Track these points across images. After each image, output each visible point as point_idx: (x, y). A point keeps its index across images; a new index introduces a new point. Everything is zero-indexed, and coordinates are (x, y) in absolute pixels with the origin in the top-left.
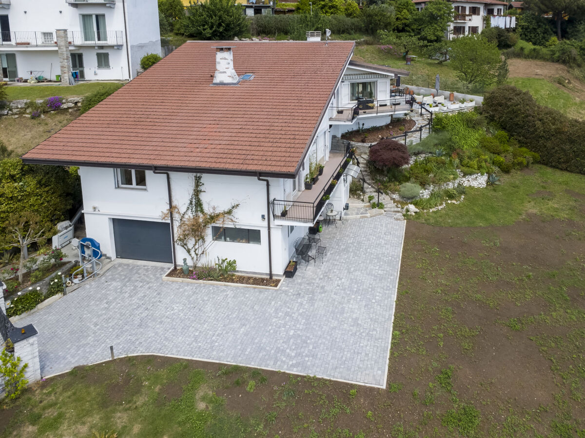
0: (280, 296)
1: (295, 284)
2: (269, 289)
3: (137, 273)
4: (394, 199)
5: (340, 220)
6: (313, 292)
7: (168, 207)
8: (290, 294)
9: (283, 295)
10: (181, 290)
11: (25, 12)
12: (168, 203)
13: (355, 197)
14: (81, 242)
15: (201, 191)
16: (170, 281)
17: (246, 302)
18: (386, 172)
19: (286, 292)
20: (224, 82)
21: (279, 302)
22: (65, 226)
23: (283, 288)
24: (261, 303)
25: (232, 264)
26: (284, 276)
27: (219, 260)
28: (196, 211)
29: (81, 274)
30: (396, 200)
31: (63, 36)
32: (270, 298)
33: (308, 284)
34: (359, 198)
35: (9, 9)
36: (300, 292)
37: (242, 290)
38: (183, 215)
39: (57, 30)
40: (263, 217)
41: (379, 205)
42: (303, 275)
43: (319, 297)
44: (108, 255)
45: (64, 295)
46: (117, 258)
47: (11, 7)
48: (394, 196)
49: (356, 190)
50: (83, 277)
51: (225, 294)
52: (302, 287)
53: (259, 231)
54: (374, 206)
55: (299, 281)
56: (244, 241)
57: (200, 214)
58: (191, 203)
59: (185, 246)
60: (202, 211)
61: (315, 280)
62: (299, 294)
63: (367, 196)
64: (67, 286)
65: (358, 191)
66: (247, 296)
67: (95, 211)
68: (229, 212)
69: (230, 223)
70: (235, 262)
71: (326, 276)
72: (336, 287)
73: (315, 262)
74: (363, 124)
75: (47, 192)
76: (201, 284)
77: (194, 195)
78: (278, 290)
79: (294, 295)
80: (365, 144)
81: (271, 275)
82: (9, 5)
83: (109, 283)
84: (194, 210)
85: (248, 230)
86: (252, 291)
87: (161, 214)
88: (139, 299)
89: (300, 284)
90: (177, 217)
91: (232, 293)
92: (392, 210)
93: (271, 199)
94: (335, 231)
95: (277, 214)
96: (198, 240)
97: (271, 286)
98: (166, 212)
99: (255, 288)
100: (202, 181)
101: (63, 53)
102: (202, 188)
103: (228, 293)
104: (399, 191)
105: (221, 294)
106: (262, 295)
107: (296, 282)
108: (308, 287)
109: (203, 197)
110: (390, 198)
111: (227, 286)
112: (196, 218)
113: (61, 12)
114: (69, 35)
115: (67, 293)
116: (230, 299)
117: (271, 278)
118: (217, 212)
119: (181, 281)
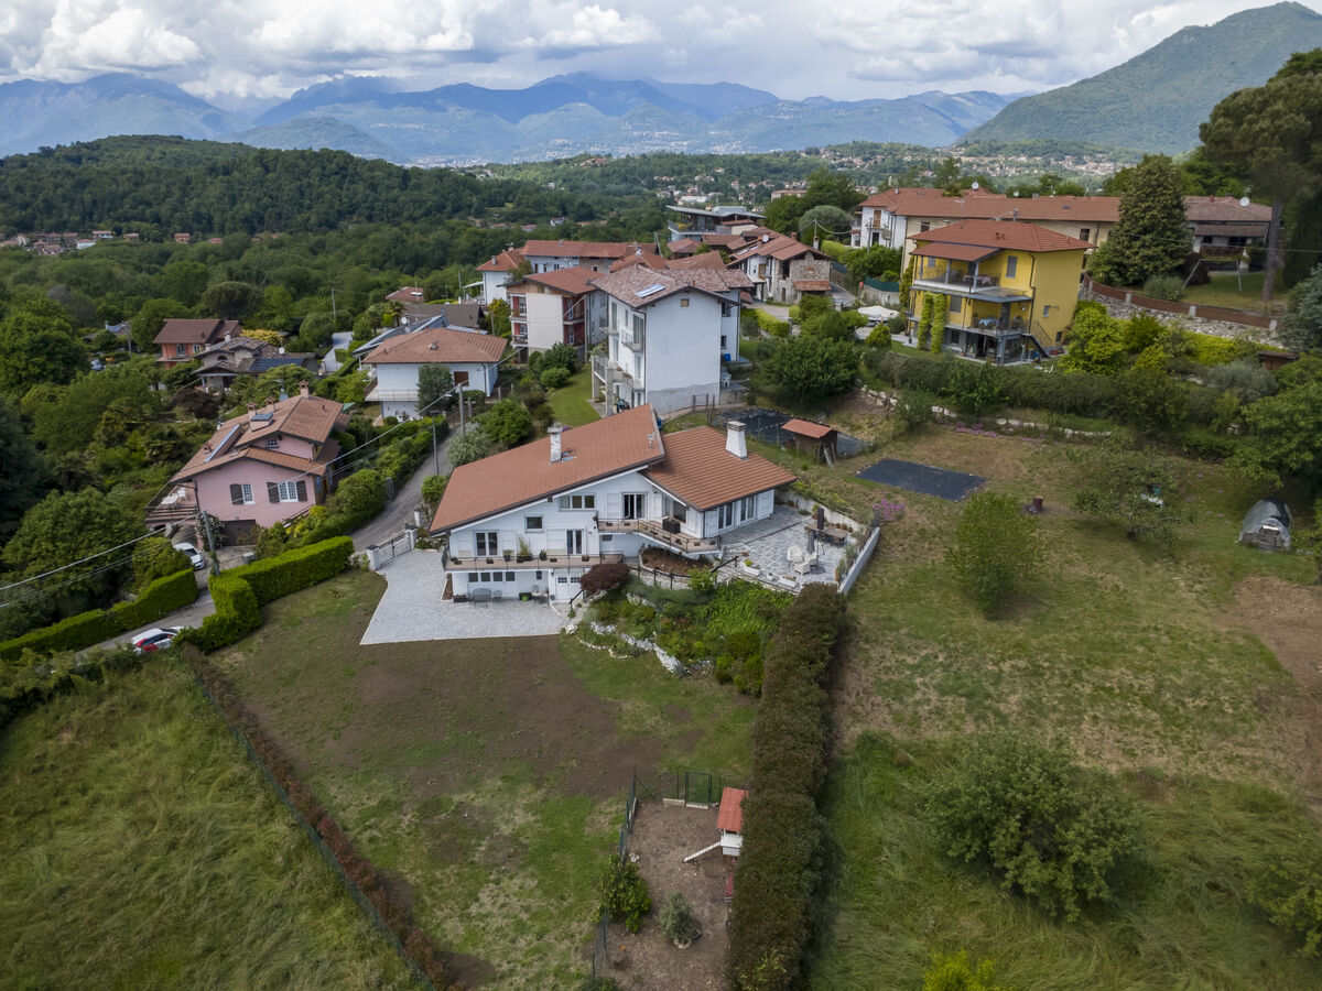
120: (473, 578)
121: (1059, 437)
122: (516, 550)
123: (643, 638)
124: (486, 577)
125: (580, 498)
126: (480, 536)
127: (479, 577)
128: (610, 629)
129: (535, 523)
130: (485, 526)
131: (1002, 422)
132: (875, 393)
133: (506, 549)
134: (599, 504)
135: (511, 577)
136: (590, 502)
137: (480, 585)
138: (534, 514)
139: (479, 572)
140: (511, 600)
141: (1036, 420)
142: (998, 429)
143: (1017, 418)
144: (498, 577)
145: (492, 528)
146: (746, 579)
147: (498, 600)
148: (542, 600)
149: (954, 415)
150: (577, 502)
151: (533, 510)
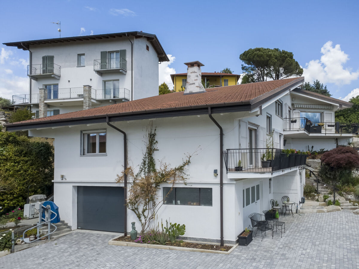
0: (231, 259)
1: (250, 251)
2: (218, 253)
3: (88, 239)
4: (349, 200)
5: (297, 213)
6: (271, 258)
7: (123, 169)
8: (242, 258)
9: (234, 258)
10: (122, 251)
11: (69, 81)
12: (124, 166)
13: (310, 198)
14: (42, 206)
15: (155, 150)
16: (115, 245)
17: (188, 263)
18: (338, 178)
19: (238, 257)
20: (193, 92)
21: (228, 265)
22: (39, 198)
23: (235, 253)
24: (206, 264)
25: (181, 229)
26: (237, 244)
27: (167, 223)
28: (149, 172)
29: (34, 235)
30: (352, 200)
31: (88, 90)
32: (218, 260)
33: (265, 251)
34: (313, 199)
35: (59, 80)
36: (255, 257)
37: (188, 254)
38: (136, 176)
39: (84, 86)
40: (215, 171)
41: (335, 203)
42: (259, 244)
43: (280, 262)
44: (69, 225)
45: (12, 252)
46: (78, 229)
47: (61, 78)
48: (349, 197)
49: (310, 192)
50: (36, 238)
51: (167, 256)
52: (258, 253)
53: (211, 189)
54: (329, 204)
55: (255, 249)
56: (195, 204)
57: (152, 174)
58: (144, 163)
59: (136, 211)
60: (154, 171)
61: (274, 248)
62: (255, 259)
63: (321, 196)
64: (16, 244)
65: (312, 192)
66: (191, 258)
67: (62, 180)
68: (181, 169)
69: (181, 182)
70: (185, 226)
71: (286, 246)
72: (300, 255)
73: (273, 236)
74: (313, 147)
75: (27, 162)
76: (145, 247)
77: (148, 153)
78: (228, 254)
79: (247, 259)
80: (315, 160)
81: (222, 241)
82: (60, 77)
83: (57, 245)
84: (146, 170)
85: (200, 188)
86: (199, 254)
87: (117, 177)
88: (76, 257)
89: (256, 251)
90: (130, 180)
91: (175, 256)
92: (350, 207)
93: (225, 149)
94: (292, 218)
95: (231, 168)
96: (148, 202)
97: (221, 250)
98: (121, 175)
99: (202, 252)
100: (157, 138)
101: (87, 102)
102: (155, 146)
103: (171, 255)
104: (354, 191)
105: (163, 256)
106: (209, 258)
107: (250, 249)
108: (266, 254)
109: (156, 156)
110: (345, 199)
111: (172, 249)
112: (147, 178)
113: (91, 80)
114: (93, 91)
115: (15, 250)
116: (171, 260)
117: (222, 244)
118: (168, 169)
119: (126, 245)
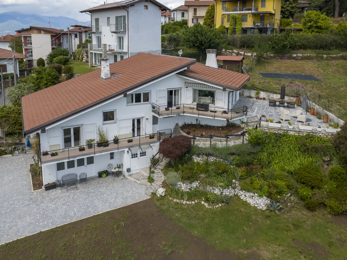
5: (124, 177)
8: (30, 197)
19: (32, 195)
20: (103, 77)
31: (104, 47)
35: (101, 34)
37: (29, 184)
41: (150, 179)
42: (51, 192)
45: (13, 156)
61: (49, 197)
64: (14, 153)
71: (54, 199)
74: (199, 121)
86: (29, 187)
89: (41, 196)
91: (25, 184)
92: (155, 186)
94: (110, 181)
105: (23, 182)
107: (42, 193)
108: (39, 199)
110: (164, 178)
113: (112, 36)
120: (60, 167)
121: (322, 58)
122: (96, 138)
123: (227, 186)
124: (71, 165)
125: (140, 95)
126: (67, 132)
127: (66, 165)
128: (195, 184)
129: (109, 116)
130: (71, 122)
131: (295, 55)
132: (230, 51)
133: (89, 138)
134: (153, 99)
135: (91, 161)
136: (147, 98)
137: (67, 171)
138: (108, 109)
139: (66, 161)
140: (93, 178)
141: (309, 53)
142: (294, 58)
143: (300, 53)
144: (81, 163)
145: (76, 124)
146: (272, 131)
147: (84, 180)
148: (118, 174)
149: (272, 55)
150: (138, 98)
151: (107, 107)
